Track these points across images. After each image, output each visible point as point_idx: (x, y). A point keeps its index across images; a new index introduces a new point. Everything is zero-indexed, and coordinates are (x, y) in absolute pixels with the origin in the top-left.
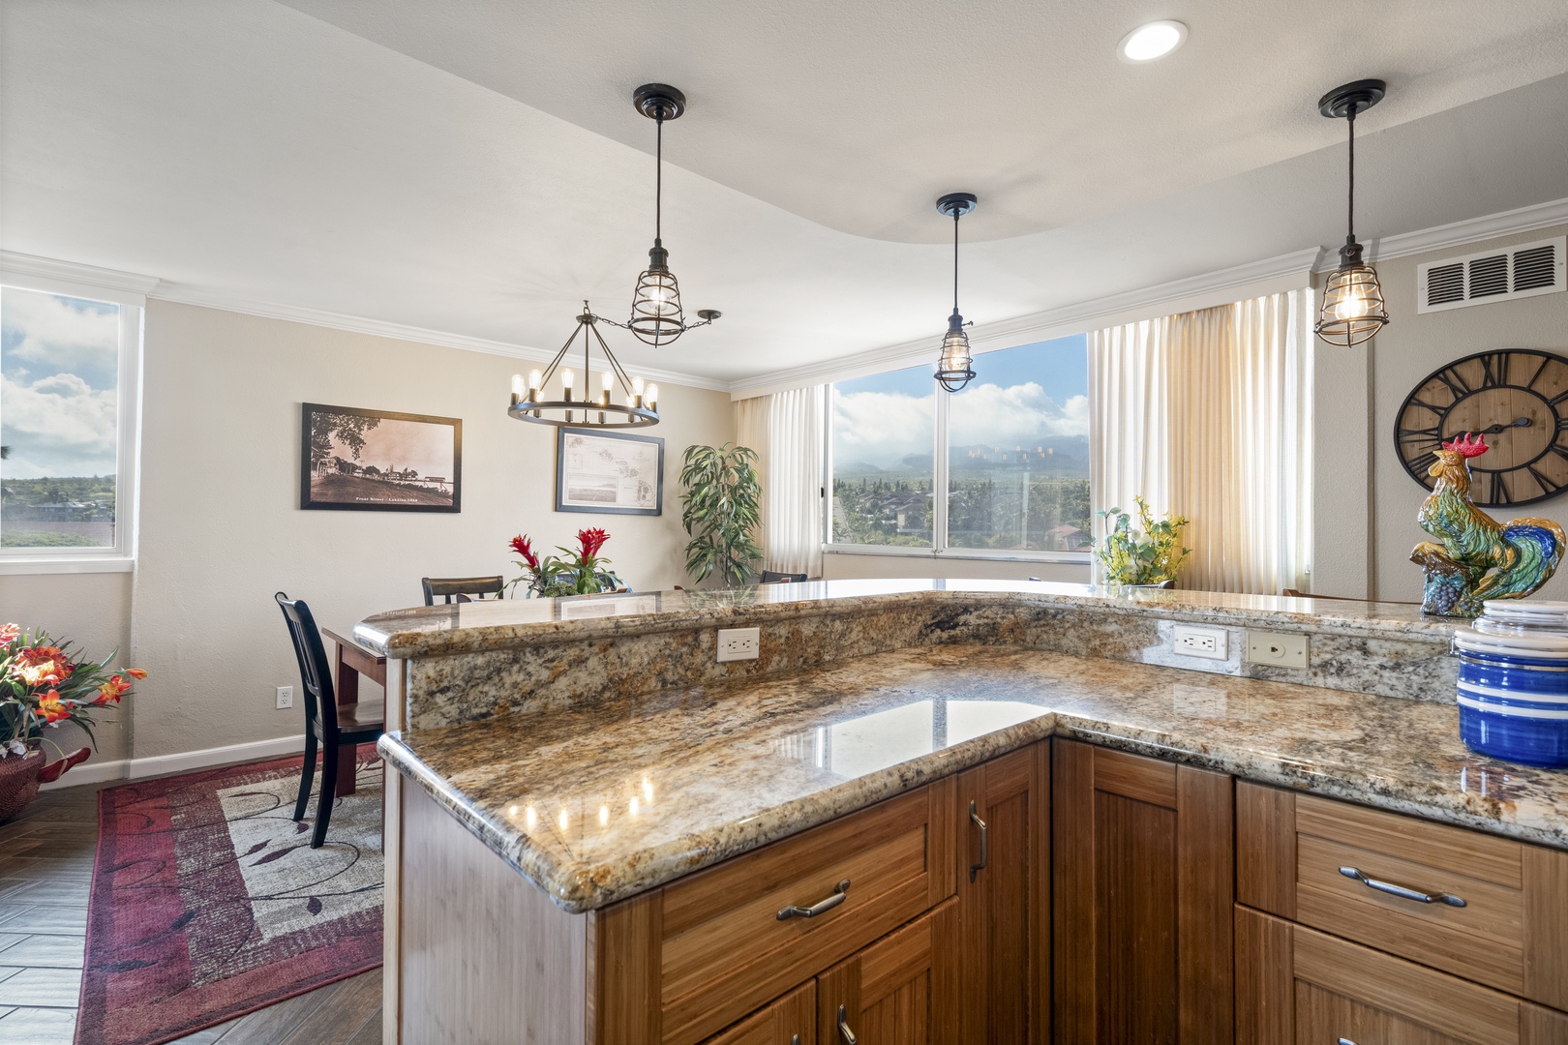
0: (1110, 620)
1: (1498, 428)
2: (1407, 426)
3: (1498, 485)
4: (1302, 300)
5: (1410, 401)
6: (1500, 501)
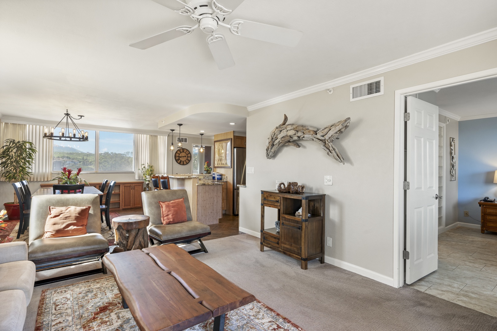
1: (183, 157)
2: (176, 155)
3: (183, 163)
4: (166, 137)
5: (176, 153)
6: (183, 164)
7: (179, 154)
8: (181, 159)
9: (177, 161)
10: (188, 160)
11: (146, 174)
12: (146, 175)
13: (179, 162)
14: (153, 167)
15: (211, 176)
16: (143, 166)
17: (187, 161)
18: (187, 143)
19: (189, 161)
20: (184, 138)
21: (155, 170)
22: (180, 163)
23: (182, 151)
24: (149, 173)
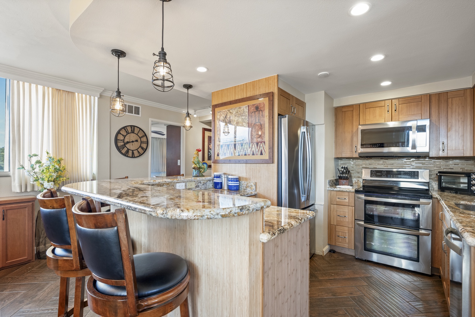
0: (165, 185)
1: (133, 142)
2: (118, 138)
3: (133, 153)
4: (94, 99)
5: (119, 133)
6: (133, 157)
7: (125, 136)
8: (127, 146)
9: (119, 149)
10: (142, 148)
11: (43, 179)
12: (42, 182)
13: (124, 151)
14: (62, 162)
15: (210, 180)
16: (34, 160)
17: (140, 150)
18: (140, 115)
19: (145, 150)
20: (134, 105)
21: (68, 168)
22: (126, 155)
23: (130, 130)
24: (51, 176)
